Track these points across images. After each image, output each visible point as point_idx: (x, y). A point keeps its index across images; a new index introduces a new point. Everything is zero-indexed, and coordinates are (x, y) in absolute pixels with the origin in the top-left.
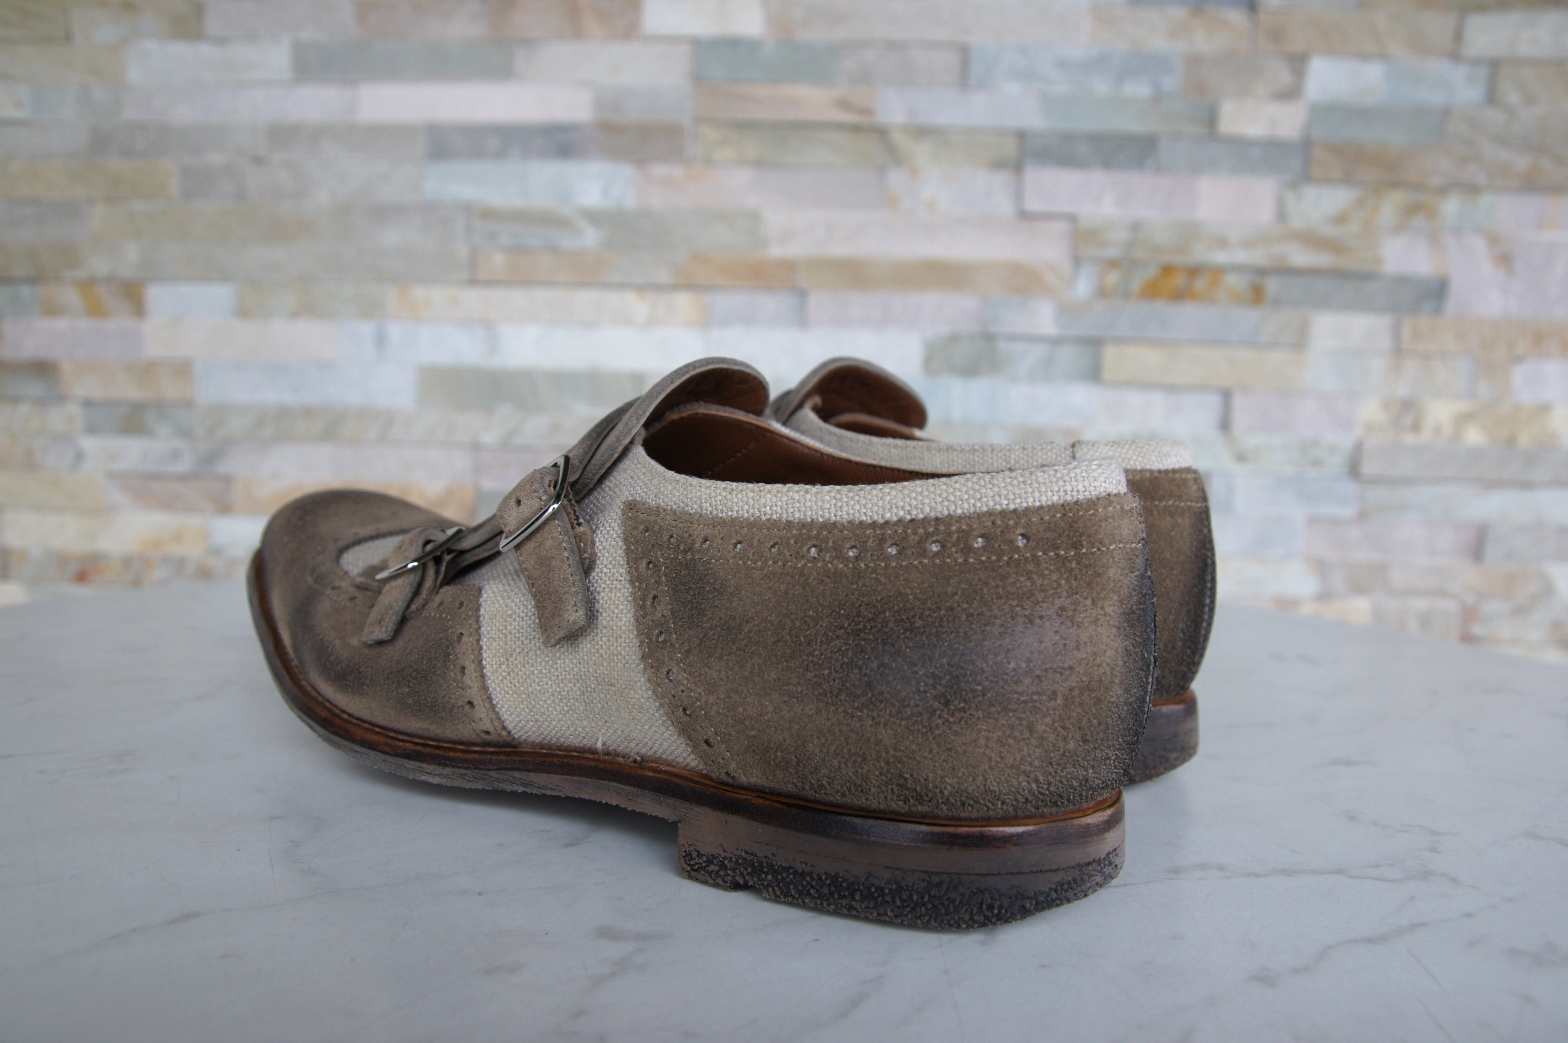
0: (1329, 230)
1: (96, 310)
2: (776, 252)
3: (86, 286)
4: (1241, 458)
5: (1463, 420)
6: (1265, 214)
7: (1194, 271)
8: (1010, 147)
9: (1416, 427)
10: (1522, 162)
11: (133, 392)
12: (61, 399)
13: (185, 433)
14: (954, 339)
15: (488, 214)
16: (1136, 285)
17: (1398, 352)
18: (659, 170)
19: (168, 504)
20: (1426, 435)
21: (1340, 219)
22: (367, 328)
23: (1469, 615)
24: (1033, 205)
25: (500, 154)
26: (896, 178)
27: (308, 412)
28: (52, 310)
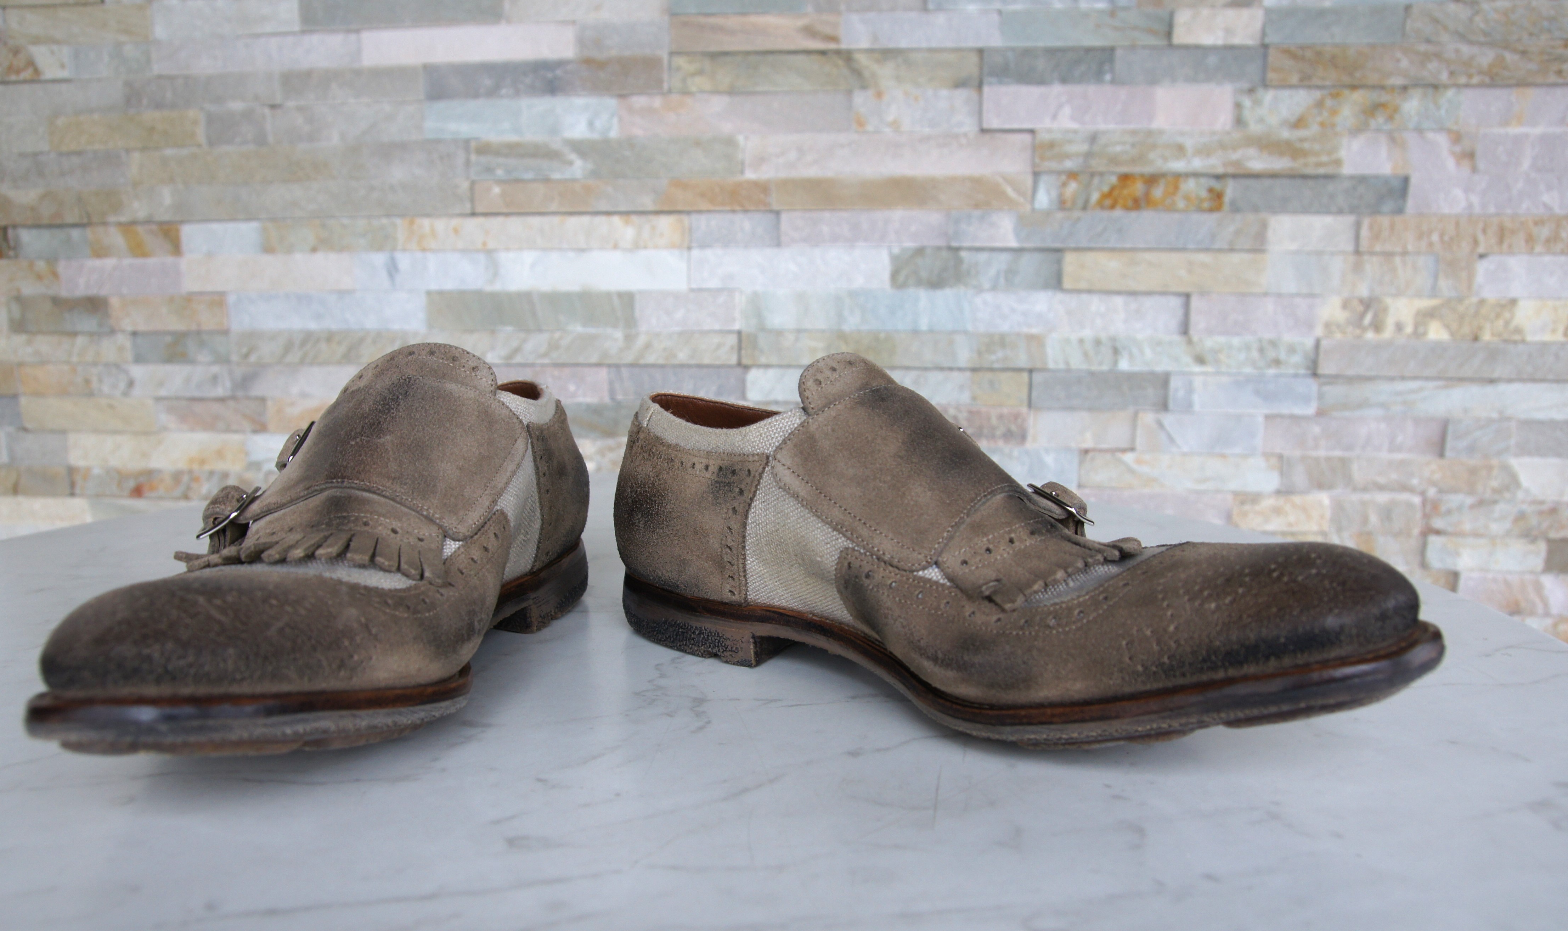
0: (1286, 134)
1: (138, 250)
2: (750, 175)
3: (128, 227)
4: (1200, 360)
5: (1425, 316)
6: (1224, 120)
7: (1152, 180)
8: (971, 66)
9: (1377, 326)
10: (1486, 58)
11: (175, 324)
12: (113, 332)
13: (222, 359)
14: (920, 251)
15: (484, 149)
16: (1095, 196)
17: (1357, 252)
18: (640, 101)
19: (210, 424)
20: (1388, 333)
21: (1299, 123)
22: (379, 259)
23: (1431, 508)
24: (993, 121)
25: (492, 93)
26: (862, 101)
27: (330, 337)
28: (100, 252)
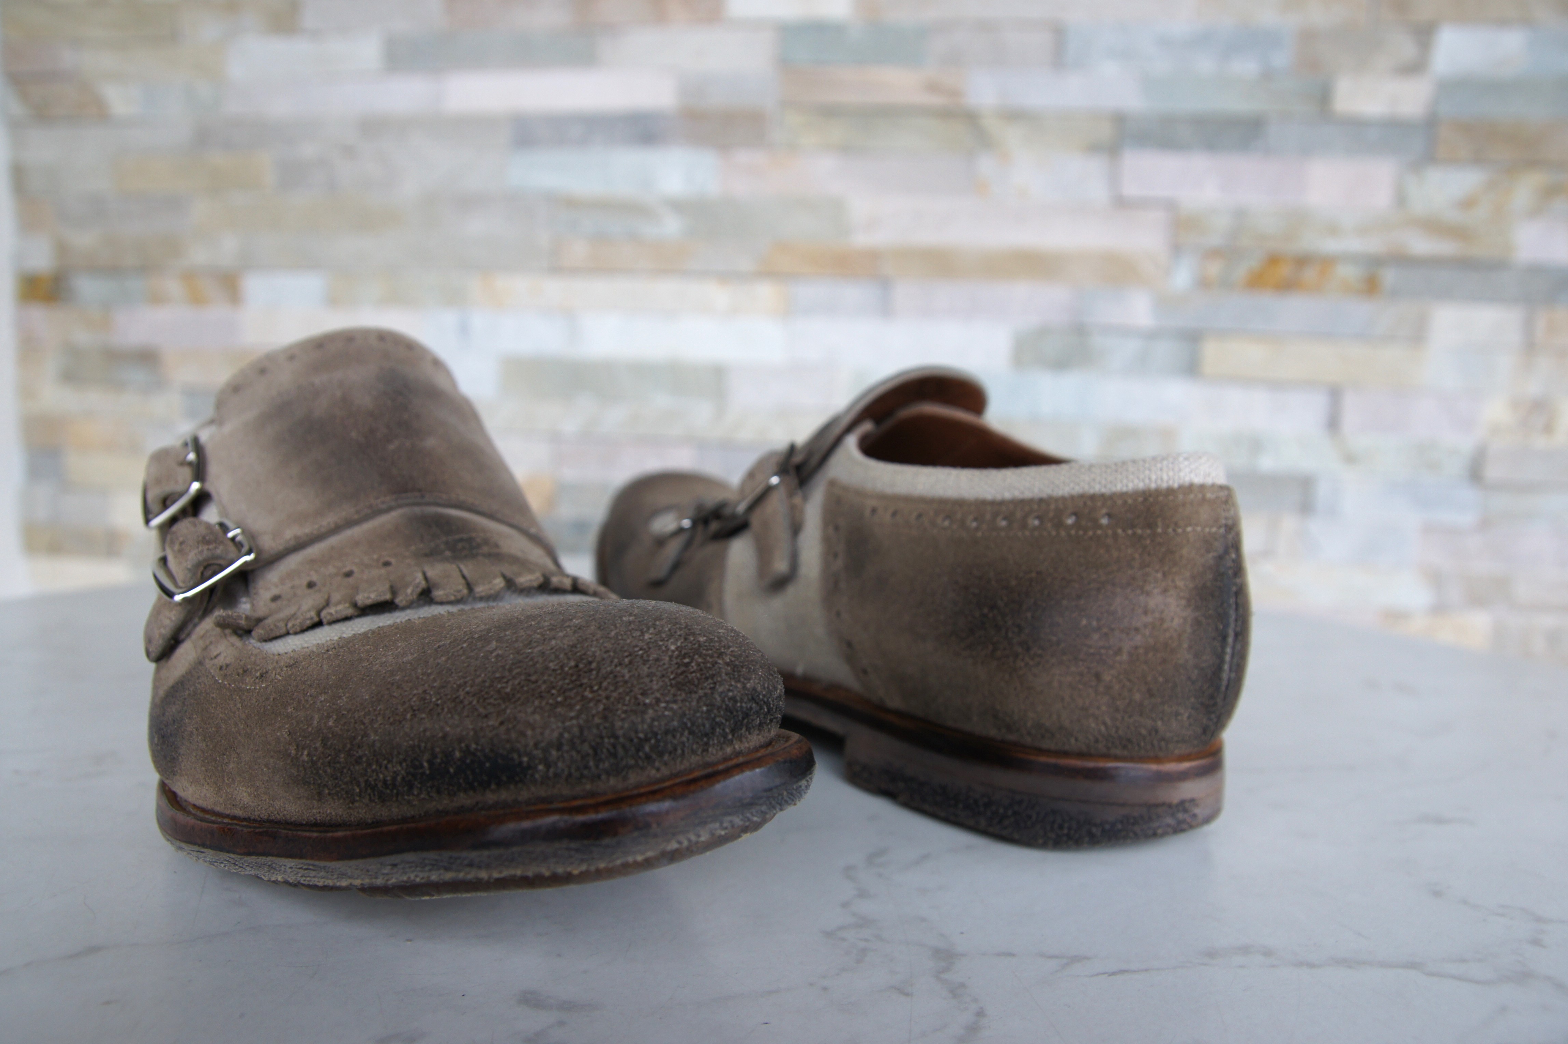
0: (1454, 216)
1: (197, 299)
2: (860, 240)
3: (189, 277)
4: (1350, 459)
6: (1382, 199)
7: (1302, 261)
8: (1106, 132)
9: (1548, 429)
12: (163, 386)
14: (1045, 331)
15: (571, 203)
16: (1240, 275)
17: (1530, 347)
18: (744, 157)
20: (1560, 438)
21: (1468, 203)
22: (451, 317)
24: (1131, 189)
25: (583, 142)
26: (986, 165)
28: (157, 299)
